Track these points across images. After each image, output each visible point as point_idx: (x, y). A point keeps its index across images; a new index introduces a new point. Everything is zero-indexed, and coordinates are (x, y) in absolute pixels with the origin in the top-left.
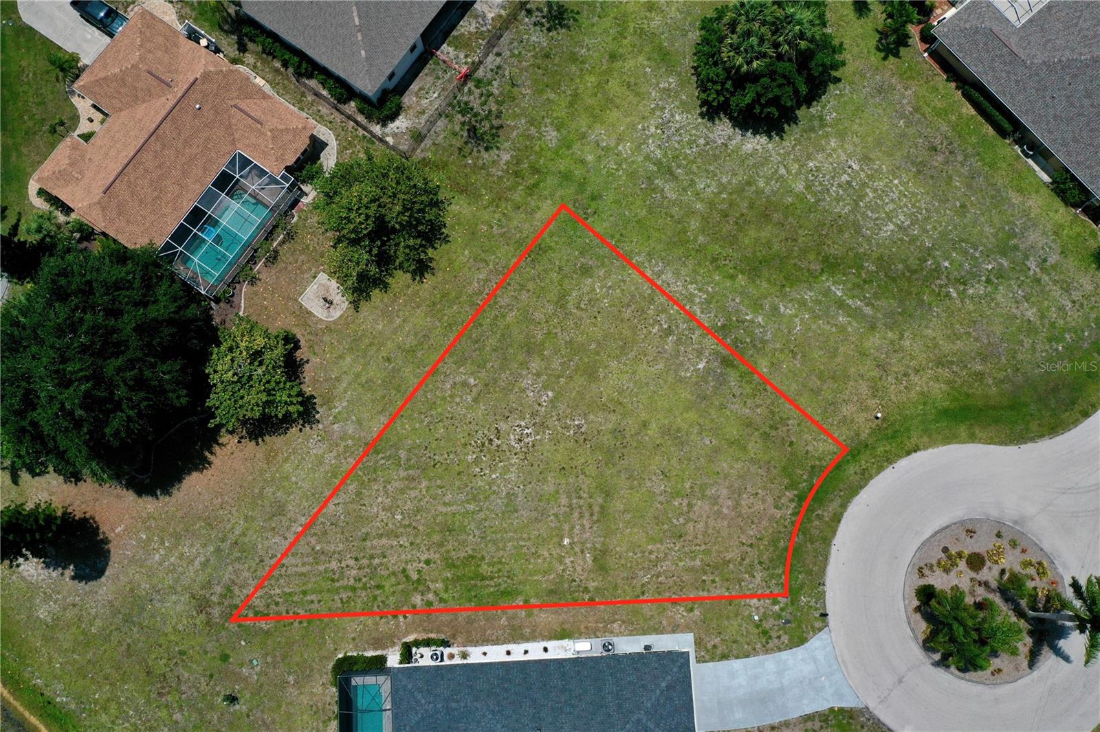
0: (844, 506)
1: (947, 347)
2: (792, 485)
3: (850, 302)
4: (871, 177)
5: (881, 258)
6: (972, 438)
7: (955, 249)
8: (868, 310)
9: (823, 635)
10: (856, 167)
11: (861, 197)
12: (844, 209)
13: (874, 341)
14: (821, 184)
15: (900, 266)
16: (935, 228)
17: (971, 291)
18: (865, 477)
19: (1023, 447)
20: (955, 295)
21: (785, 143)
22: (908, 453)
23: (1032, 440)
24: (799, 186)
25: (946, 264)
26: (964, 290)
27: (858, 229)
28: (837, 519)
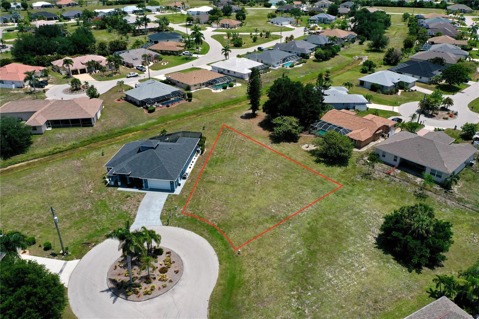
0: (205, 238)
1: (266, 283)
2: (219, 225)
3: (294, 255)
4: (358, 274)
5: (314, 269)
6: (218, 284)
7: (317, 299)
8: (289, 260)
9: (161, 223)
10: (363, 269)
11: (347, 269)
12: (340, 261)
13: (274, 259)
14: (352, 256)
15: (309, 276)
16: (330, 293)
17: (294, 300)
18: (214, 246)
19: (208, 303)
20: (292, 293)
21: (373, 248)
22: (219, 261)
23: (210, 307)
24: (351, 249)
25: (309, 294)
26: (295, 298)
27: (331, 265)
28: (201, 235)
